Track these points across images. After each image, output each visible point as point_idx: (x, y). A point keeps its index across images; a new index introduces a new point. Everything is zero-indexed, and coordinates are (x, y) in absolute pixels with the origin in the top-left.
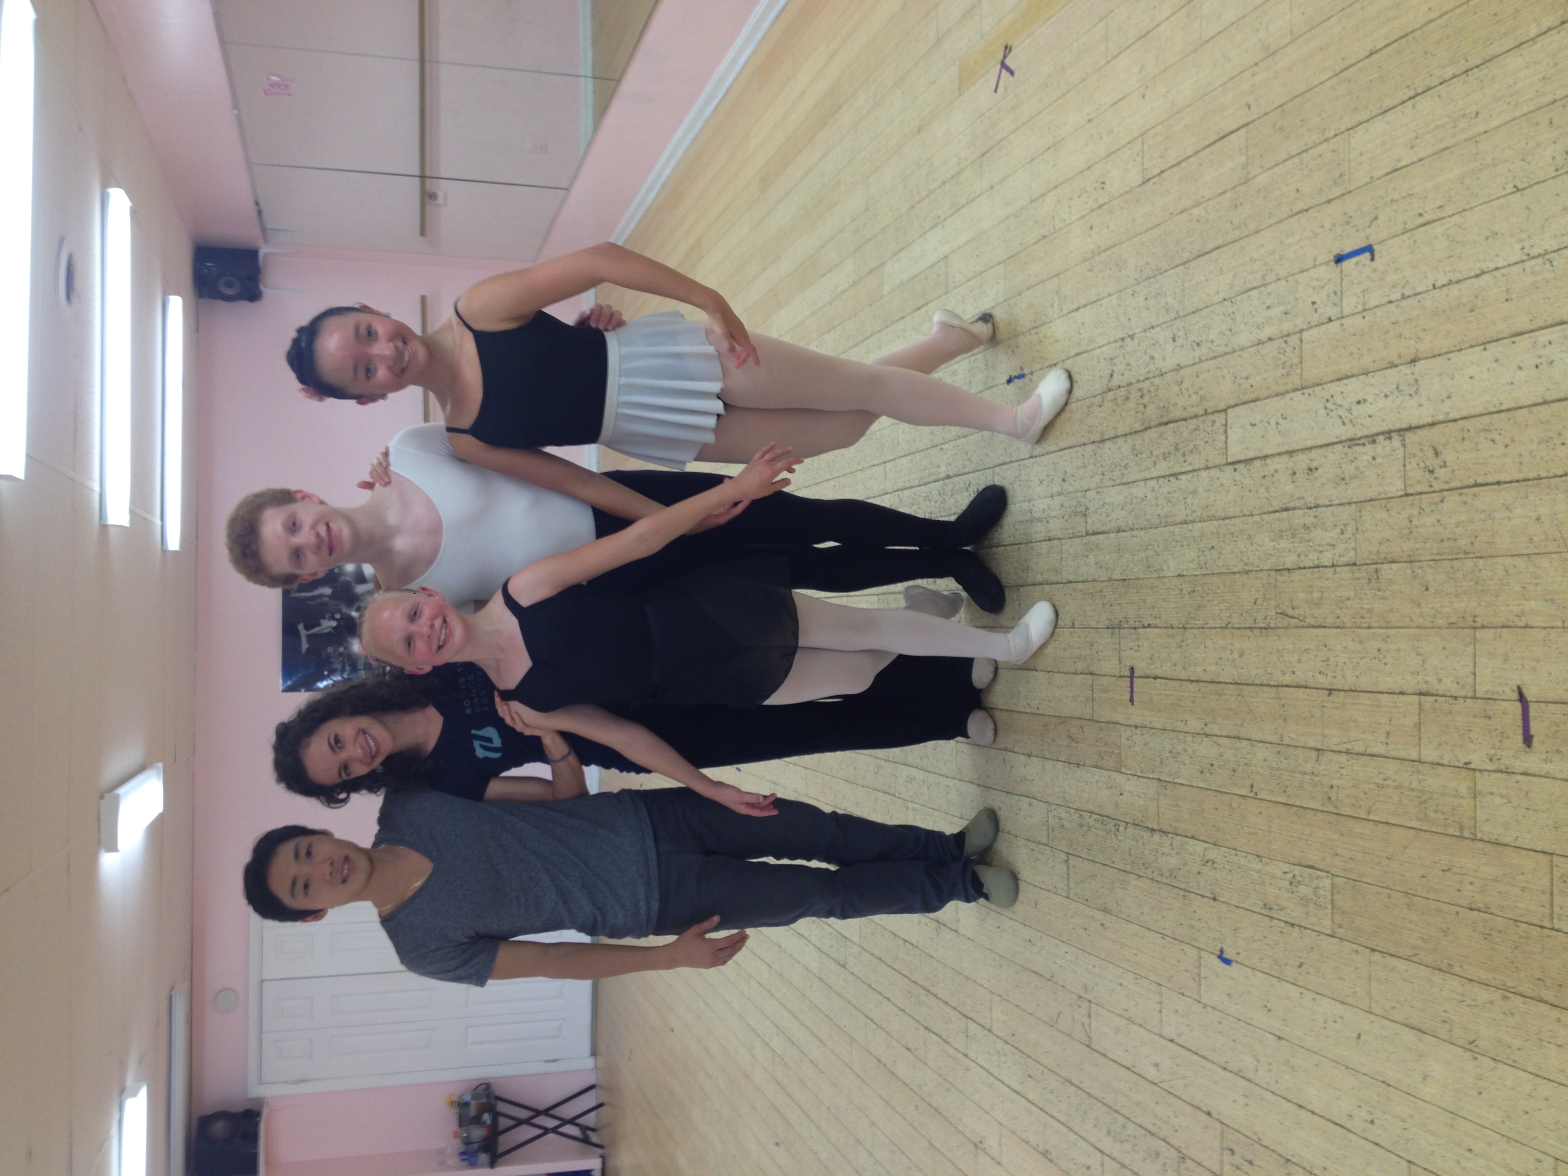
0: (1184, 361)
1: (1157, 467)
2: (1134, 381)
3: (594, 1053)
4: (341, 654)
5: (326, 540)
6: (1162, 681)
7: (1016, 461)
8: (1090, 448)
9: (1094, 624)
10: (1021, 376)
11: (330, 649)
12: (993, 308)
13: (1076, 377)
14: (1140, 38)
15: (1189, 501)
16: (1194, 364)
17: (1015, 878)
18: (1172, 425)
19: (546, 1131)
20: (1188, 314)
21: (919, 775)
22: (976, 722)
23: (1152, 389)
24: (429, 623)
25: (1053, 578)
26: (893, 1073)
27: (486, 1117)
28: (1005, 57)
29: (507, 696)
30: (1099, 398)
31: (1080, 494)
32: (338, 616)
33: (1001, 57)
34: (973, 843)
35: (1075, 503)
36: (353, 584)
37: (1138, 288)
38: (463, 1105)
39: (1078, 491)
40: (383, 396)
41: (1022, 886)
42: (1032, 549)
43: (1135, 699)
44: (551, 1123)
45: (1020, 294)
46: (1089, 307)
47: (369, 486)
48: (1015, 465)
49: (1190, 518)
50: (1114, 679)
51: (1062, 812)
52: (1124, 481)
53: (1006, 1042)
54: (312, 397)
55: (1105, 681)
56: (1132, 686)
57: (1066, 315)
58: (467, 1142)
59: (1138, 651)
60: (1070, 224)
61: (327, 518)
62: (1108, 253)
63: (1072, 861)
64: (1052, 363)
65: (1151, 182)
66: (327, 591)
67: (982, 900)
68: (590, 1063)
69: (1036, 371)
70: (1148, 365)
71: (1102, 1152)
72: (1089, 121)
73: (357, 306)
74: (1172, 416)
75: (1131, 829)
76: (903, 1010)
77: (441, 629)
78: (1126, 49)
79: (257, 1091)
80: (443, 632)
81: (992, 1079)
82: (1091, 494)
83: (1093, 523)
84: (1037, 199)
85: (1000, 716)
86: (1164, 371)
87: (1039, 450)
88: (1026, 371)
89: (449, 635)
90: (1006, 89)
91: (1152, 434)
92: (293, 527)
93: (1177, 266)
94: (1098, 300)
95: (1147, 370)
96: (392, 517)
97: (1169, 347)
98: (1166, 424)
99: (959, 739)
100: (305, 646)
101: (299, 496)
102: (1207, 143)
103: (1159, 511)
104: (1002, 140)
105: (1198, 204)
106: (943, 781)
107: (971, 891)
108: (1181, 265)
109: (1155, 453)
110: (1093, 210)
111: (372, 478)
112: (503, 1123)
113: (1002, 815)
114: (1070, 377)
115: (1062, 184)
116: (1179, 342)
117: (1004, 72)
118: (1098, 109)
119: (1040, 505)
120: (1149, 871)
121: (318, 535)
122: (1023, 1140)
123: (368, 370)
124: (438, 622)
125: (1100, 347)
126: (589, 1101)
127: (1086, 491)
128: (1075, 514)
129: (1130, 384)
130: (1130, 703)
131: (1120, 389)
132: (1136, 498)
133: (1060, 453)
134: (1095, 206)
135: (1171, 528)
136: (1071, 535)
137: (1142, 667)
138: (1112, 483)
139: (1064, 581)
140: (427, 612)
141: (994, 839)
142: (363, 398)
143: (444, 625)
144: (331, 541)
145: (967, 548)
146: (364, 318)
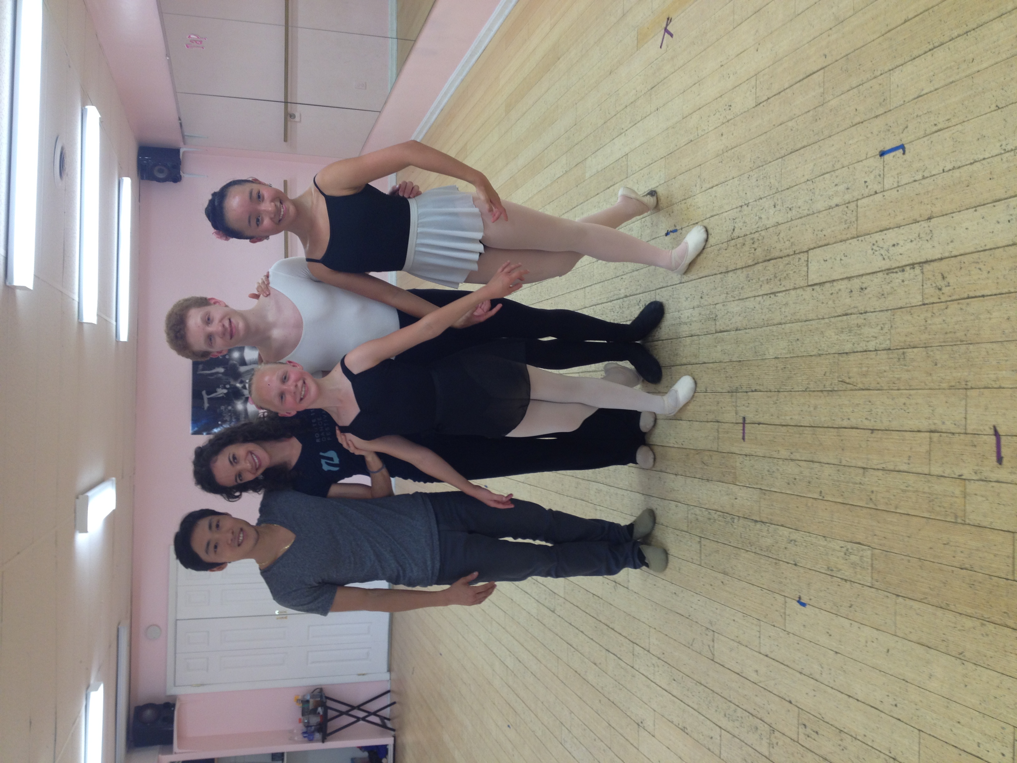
0: (781, 220)
1: (762, 288)
2: (748, 233)
3: (390, 670)
4: (230, 411)
5: (229, 329)
6: (764, 426)
7: (671, 286)
8: (719, 276)
9: (719, 390)
10: (675, 231)
11: (223, 408)
12: (657, 187)
13: (710, 231)
14: (755, 13)
15: (783, 310)
16: (788, 222)
17: (666, 553)
18: (772, 261)
19: (358, 719)
20: (784, 190)
21: (604, 488)
22: (642, 454)
23: (760, 238)
24: (294, 384)
25: (693, 361)
26: (585, 679)
27: (320, 710)
28: (667, 25)
29: (344, 430)
30: (725, 245)
31: (712, 306)
32: (228, 386)
33: (664, 25)
34: (640, 531)
35: (708, 312)
36: (238, 366)
37: (751, 173)
38: (305, 702)
39: (710, 305)
40: (267, 237)
41: (670, 558)
42: (680, 342)
43: (746, 437)
44: (361, 714)
45: (675, 178)
46: (719, 186)
47: (256, 296)
48: (670, 288)
49: (783, 321)
50: (731, 425)
51: (697, 511)
52: (741, 297)
53: (659, 658)
54: (221, 238)
55: (726, 426)
56: (744, 430)
57: (705, 191)
58: (308, 726)
59: (747, 407)
60: (708, 132)
61: (229, 315)
62: (733, 151)
63: (704, 542)
65: (761, 105)
66: (221, 370)
67: (644, 568)
68: (387, 676)
69: (684, 228)
70: (757, 223)
71: (720, 727)
72: (722, 66)
73: (250, 179)
74: (773, 255)
75: (742, 521)
76: (592, 639)
77: (302, 388)
78: (746, 19)
79: (172, 691)
80: (304, 389)
81: (649, 682)
82: (719, 306)
83: (720, 325)
84: (686, 117)
85: (657, 450)
86: (768, 226)
87: (686, 278)
88: (678, 228)
89: (307, 391)
90: (668, 46)
91: (760, 267)
92: (208, 321)
93: (777, 159)
94: (726, 181)
95: (757, 226)
96: (271, 317)
97: (772, 211)
98: (769, 260)
99: (631, 464)
100: (206, 405)
101: (212, 302)
102: (798, 79)
103: (763, 317)
104: (665, 78)
105: (791, 119)
106: (620, 492)
107: (637, 561)
108: (780, 158)
109: (761, 279)
110: (723, 123)
111: (258, 291)
112: (331, 714)
113: (658, 513)
114: (707, 231)
115: (703, 107)
116: (778, 207)
117: (666, 34)
118: (728, 59)
119: (686, 314)
120: (753, 548)
121: (223, 326)
122: (669, 721)
123: (258, 220)
124: (300, 383)
125: (726, 212)
126: (386, 700)
127: (716, 304)
128: (709, 319)
129: (745, 235)
130: (742, 440)
131: (739, 239)
132: (748, 308)
133: (699, 280)
134: (725, 121)
135: (771, 328)
136: (706, 333)
137: (750, 417)
138: (733, 299)
139: (701, 362)
140: (293, 377)
141: (653, 528)
142: (254, 239)
143: (304, 385)
144: (231, 330)
145: (638, 342)
146: (255, 187)
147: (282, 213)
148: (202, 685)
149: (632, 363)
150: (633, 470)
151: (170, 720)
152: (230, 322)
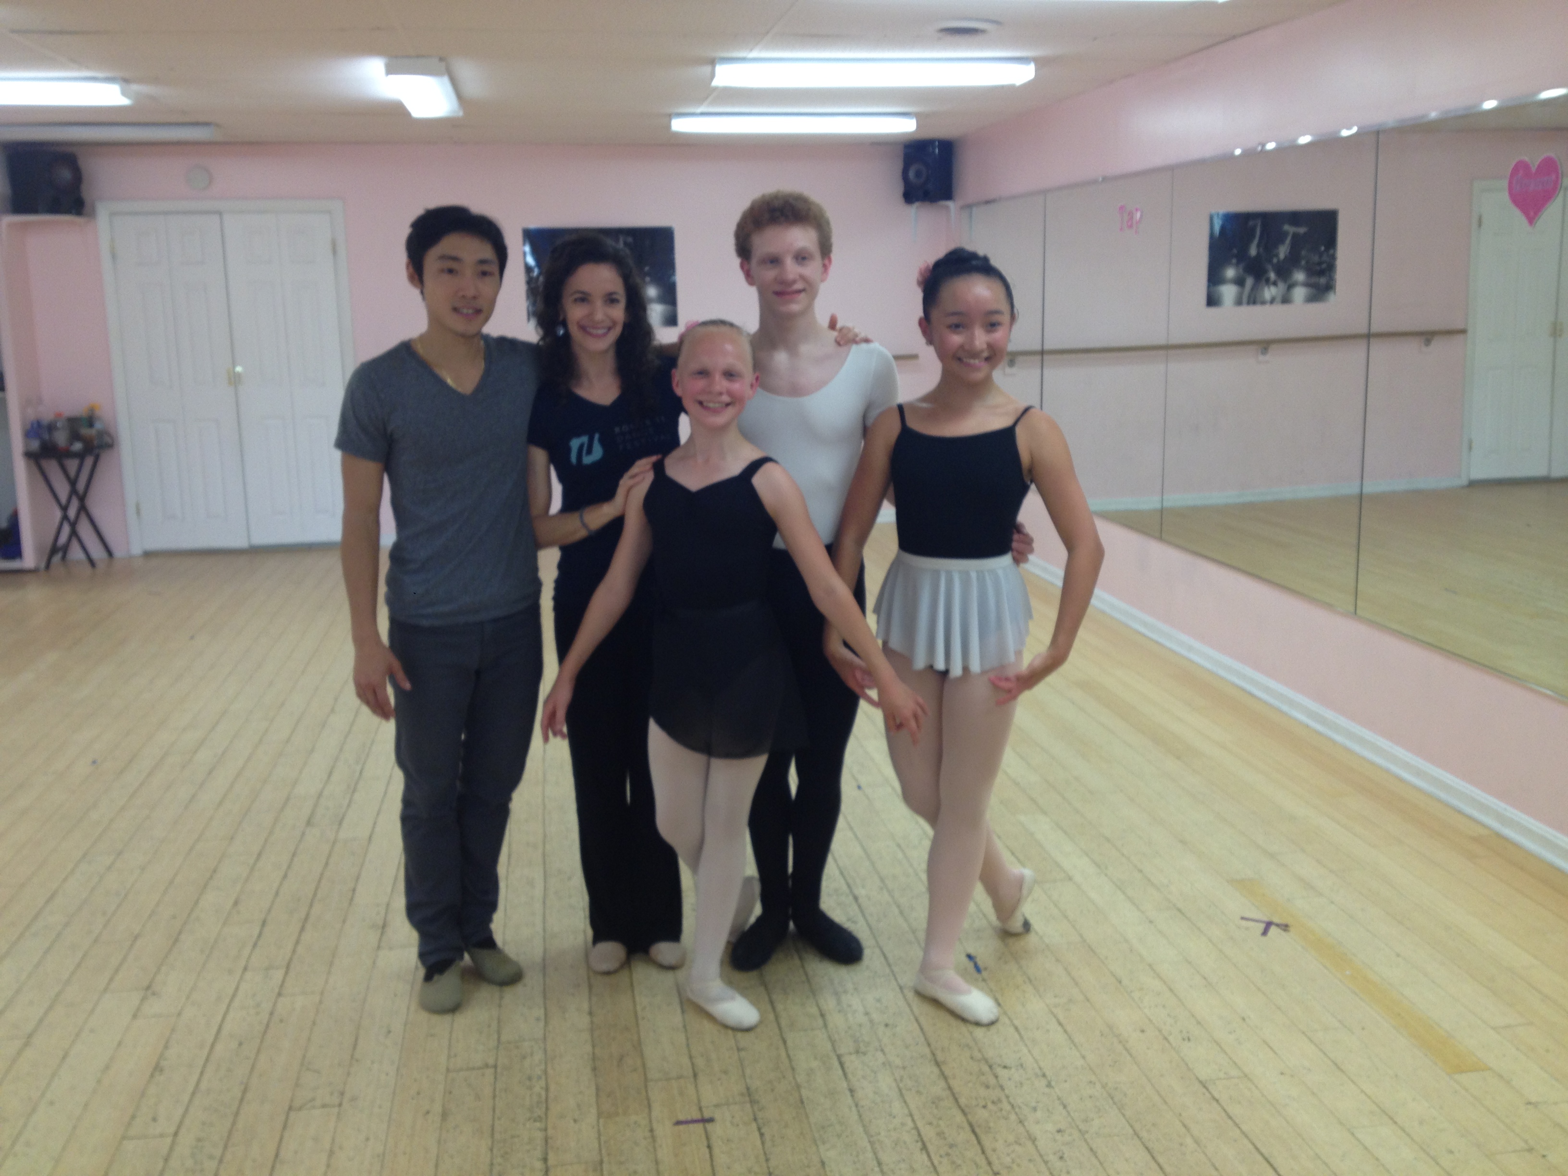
0: (1040, 1143)
1: (927, 1127)
2: (1007, 1091)
3: (148, 555)
5: (790, 289)
6: (708, 1156)
7: (893, 972)
8: (927, 1051)
9: (748, 1072)
10: (978, 969)
12: (1037, 933)
13: (993, 1029)
14: (1336, 1064)
15: (903, 1165)
16: (1041, 1156)
17: (454, 1009)
18: (973, 1138)
19: (64, 509)
20: (1088, 1144)
21: (538, 891)
22: (612, 951)
23: (1004, 1113)
24: (724, 390)
25: (784, 1022)
26: (205, 886)
27: (78, 446)
28: (1278, 925)
29: (659, 468)
30: (979, 1056)
31: (877, 1044)
33: (1276, 920)
35: (867, 1039)
37: (1099, 1086)
38: (90, 421)
39: (879, 1041)
40: (930, 341)
41: (448, 1018)
42: (808, 997)
43: (682, 1127)
44: (72, 513)
45: (1058, 960)
46: (1065, 1036)
48: (887, 971)
49: (885, 1168)
50: (695, 1099)
51: (538, 1056)
52: (904, 1092)
53: (271, 1014)
54: (921, 274)
55: (691, 1090)
56: (692, 1121)
57: (1052, 1013)
58: (51, 427)
59: (732, 1123)
60: (1140, 1008)
61: (809, 289)
62: (1124, 1052)
63: (489, 1072)
64: (1000, 1001)
65: (1204, 1090)
67: (422, 972)
68: (136, 549)
70: (1027, 1105)
71: (176, 1134)
72: (1244, 1019)
74: (983, 1137)
75: (540, 1135)
76: (277, 894)
77: (719, 402)
78: (1321, 1050)
79: (103, 211)
80: (717, 405)
81: (227, 1001)
82: (881, 1058)
83: (853, 1063)
84: (1153, 970)
85: (624, 975)
86: (1026, 1124)
87: (910, 995)
88: (984, 973)
89: (715, 411)
90: (1247, 929)
91: (959, 1118)
92: (801, 257)
93: (1132, 1127)
94: (1075, 1045)
95: (1021, 1105)
96: (806, 349)
97: (1050, 1127)
98: (974, 1132)
99: (590, 932)
101: (826, 262)
102: (1259, 1145)
103: (883, 1133)
104: (1199, 929)
105: (1197, 1142)
106: (538, 919)
107: (433, 959)
108: (1134, 1131)
109: (941, 1122)
110: (1160, 1031)
111: (841, 329)
112: (72, 465)
113: (519, 988)
114: (992, 1023)
115: (1175, 995)
116: (1058, 1137)
117: (1262, 926)
118: (1256, 1027)
119: (854, 1001)
120: (499, 1160)
121: (794, 282)
122: (167, 1042)
123: (957, 326)
124: (725, 398)
125: (1029, 1051)
126: (96, 552)
127: (882, 1051)
128: (856, 1041)
129: (1002, 1088)
130: (674, 1120)
131: (994, 1078)
132: (890, 1106)
133: (912, 1018)
134: (1165, 1033)
135: (869, 1148)
136: (832, 1039)
137: (716, 1130)
138: (898, 1078)
139: (784, 1036)
140: (736, 386)
141: (492, 982)
142: (926, 324)
143: (724, 405)
144: (787, 293)
145: (792, 925)
146: (1005, 318)
147: (972, 361)
148: (114, 256)
149: (759, 920)
150: (580, 939)
151: (56, 207)
152: (799, 291)
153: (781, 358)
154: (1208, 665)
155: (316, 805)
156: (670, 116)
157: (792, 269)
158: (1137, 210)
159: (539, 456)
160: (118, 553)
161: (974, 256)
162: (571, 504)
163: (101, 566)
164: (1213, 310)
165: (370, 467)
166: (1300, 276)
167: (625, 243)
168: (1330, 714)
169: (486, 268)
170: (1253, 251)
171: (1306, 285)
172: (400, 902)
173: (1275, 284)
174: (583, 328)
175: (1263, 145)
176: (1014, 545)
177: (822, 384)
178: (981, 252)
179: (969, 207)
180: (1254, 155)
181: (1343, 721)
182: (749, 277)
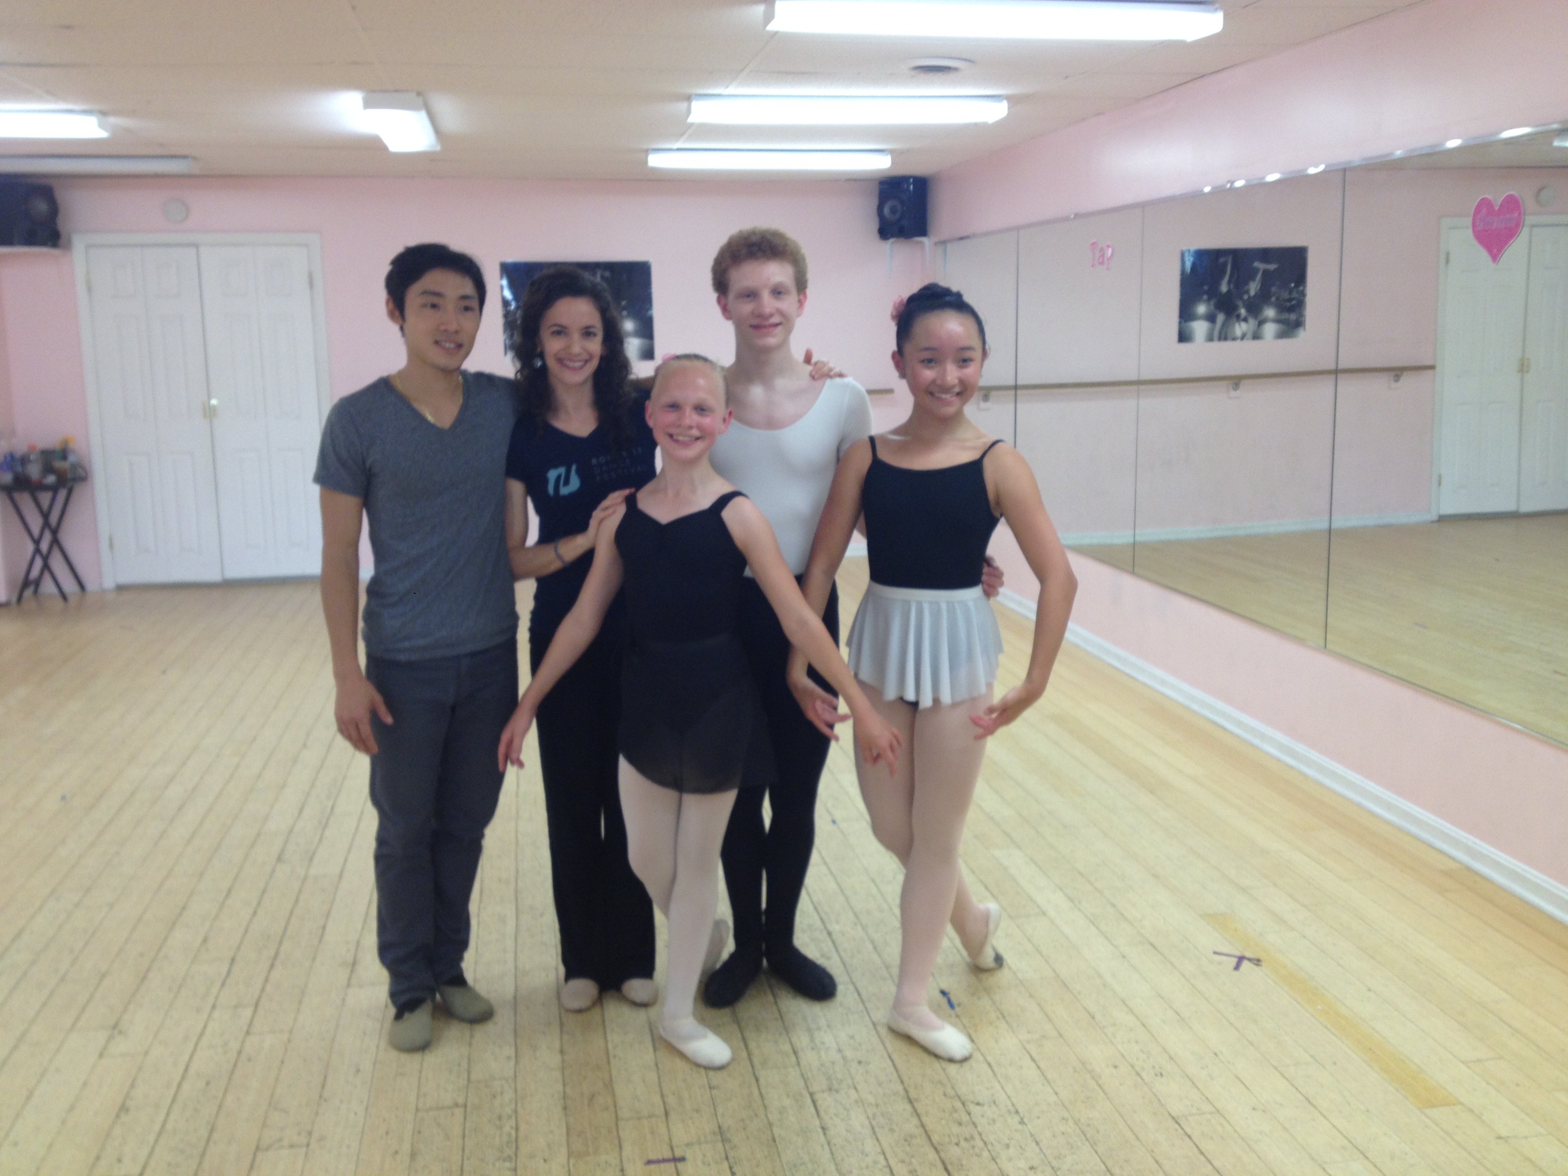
1: (900, 1165)
2: (979, 1129)
3: (121, 588)
5: (767, 323)
7: (866, 1008)
8: (900, 1088)
9: (720, 1110)
10: (951, 1005)
12: (1010, 968)
13: (966, 1065)
14: (1307, 1099)
17: (423, 1047)
19: (37, 542)
22: (584, 988)
23: (976, 1150)
24: (694, 424)
25: (756, 1061)
26: (174, 924)
27: (51, 479)
28: (1250, 960)
29: (631, 501)
30: (952, 1093)
31: (850, 1082)
33: (1248, 954)
34: (456, 997)
35: (840, 1076)
37: (1071, 1122)
38: (64, 453)
39: (852, 1079)
40: (903, 375)
41: (417, 1057)
42: (781, 1034)
43: (652, 1167)
44: (44, 546)
45: (1031, 996)
46: (1039, 1072)
47: (808, 359)
48: (861, 1006)
50: (666, 1138)
51: (509, 1095)
52: (877, 1129)
53: (239, 1053)
54: (895, 308)
55: (663, 1129)
56: (664, 1161)
57: (1025, 1048)
58: (24, 460)
59: (703, 1163)
60: (1112, 1042)
61: (786, 322)
62: (1097, 1088)
63: (459, 1112)
65: (1177, 1126)
67: (392, 1011)
68: (109, 583)
69: (961, 1021)
70: (999, 1142)
72: (1216, 1054)
76: (246, 931)
77: (689, 436)
78: (1293, 1085)
79: (79, 244)
80: (687, 439)
81: (195, 1039)
82: (853, 1095)
83: (826, 1100)
84: (1126, 1005)
85: (596, 1012)
86: (998, 1161)
87: (884, 1032)
88: (957, 1009)
89: (685, 445)
90: (1220, 963)
91: (932, 1155)
92: (778, 292)
94: (1048, 1081)
95: (994, 1142)
96: (781, 383)
97: (1022, 1164)
98: (946, 1169)
99: (562, 970)
101: (802, 297)
104: (1172, 964)
106: (510, 956)
107: (404, 998)
108: (1106, 1167)
110: (1133, 1067)
111: (816, 363)
112: (45, 498)
113: (490, 1027)
114: (965, 1060)
115: (1148, 1030)
117: (1235, 960)
118: (1229, 1062)
119: (827, 1038)
121: (771, 315)
122: (134, 1081)
123: (930, 361)
124: (695, 432)
125: (1003, 1088)
126: (69, 585)
127: (855, 1088)
128: (829, 1079)
129: (974, 1124)
130: (645, 1159)
131: (967, 1115)
132: (863, 1144)
133: (886, 1055)
134: (1137, 1069)
136: (805, 1077)
137: (687, 1169)
138: (871, 1116)
139: (756, 1073)
140: (706, 421)
141: (462, 1019)
142: (899, 357)
143: (693, 439)
144: (765, 327)
145: (765, 962)
146: (977, 354)
147: (944, 396)
148: (89, 289)
149: (733, 956)
150: (552, 977)
151: (31, 239)
152: (777, 325)
153: (756, 393)
154: (1181, 699)
155: (286, 843)
156: (647, 152)
157: (769, 303)
158: (1108, 246)
159: (517, 488)
160: (91, 586)
161: (947, 292)
162: (548, 536)
163: (73, 600)
164: (1184, 346)
165: (349, 502)
166: (1270, 312)
167: (602, 277)
168: (1301, 748)
169: (467, 303)
170: (1224, 288)
171: (1277, 321)
172: (371, 940)
173: (1245, 320)
174: (560, 361)
175: (1232, 183)
176: (984, 578)
177: (797, 417)
178: (955, 288)
179: (943, 243)
180: (1222, 193)
181: (1314, 755)
182: (726, 311)
